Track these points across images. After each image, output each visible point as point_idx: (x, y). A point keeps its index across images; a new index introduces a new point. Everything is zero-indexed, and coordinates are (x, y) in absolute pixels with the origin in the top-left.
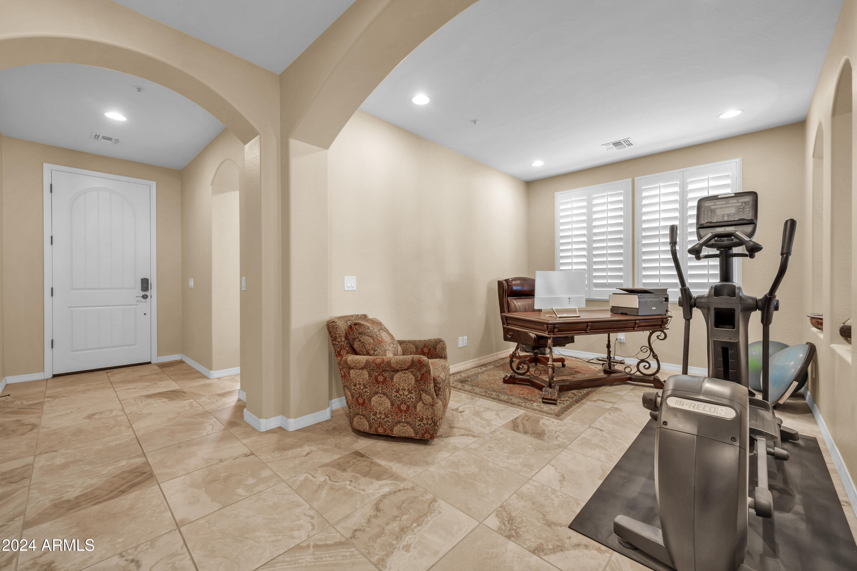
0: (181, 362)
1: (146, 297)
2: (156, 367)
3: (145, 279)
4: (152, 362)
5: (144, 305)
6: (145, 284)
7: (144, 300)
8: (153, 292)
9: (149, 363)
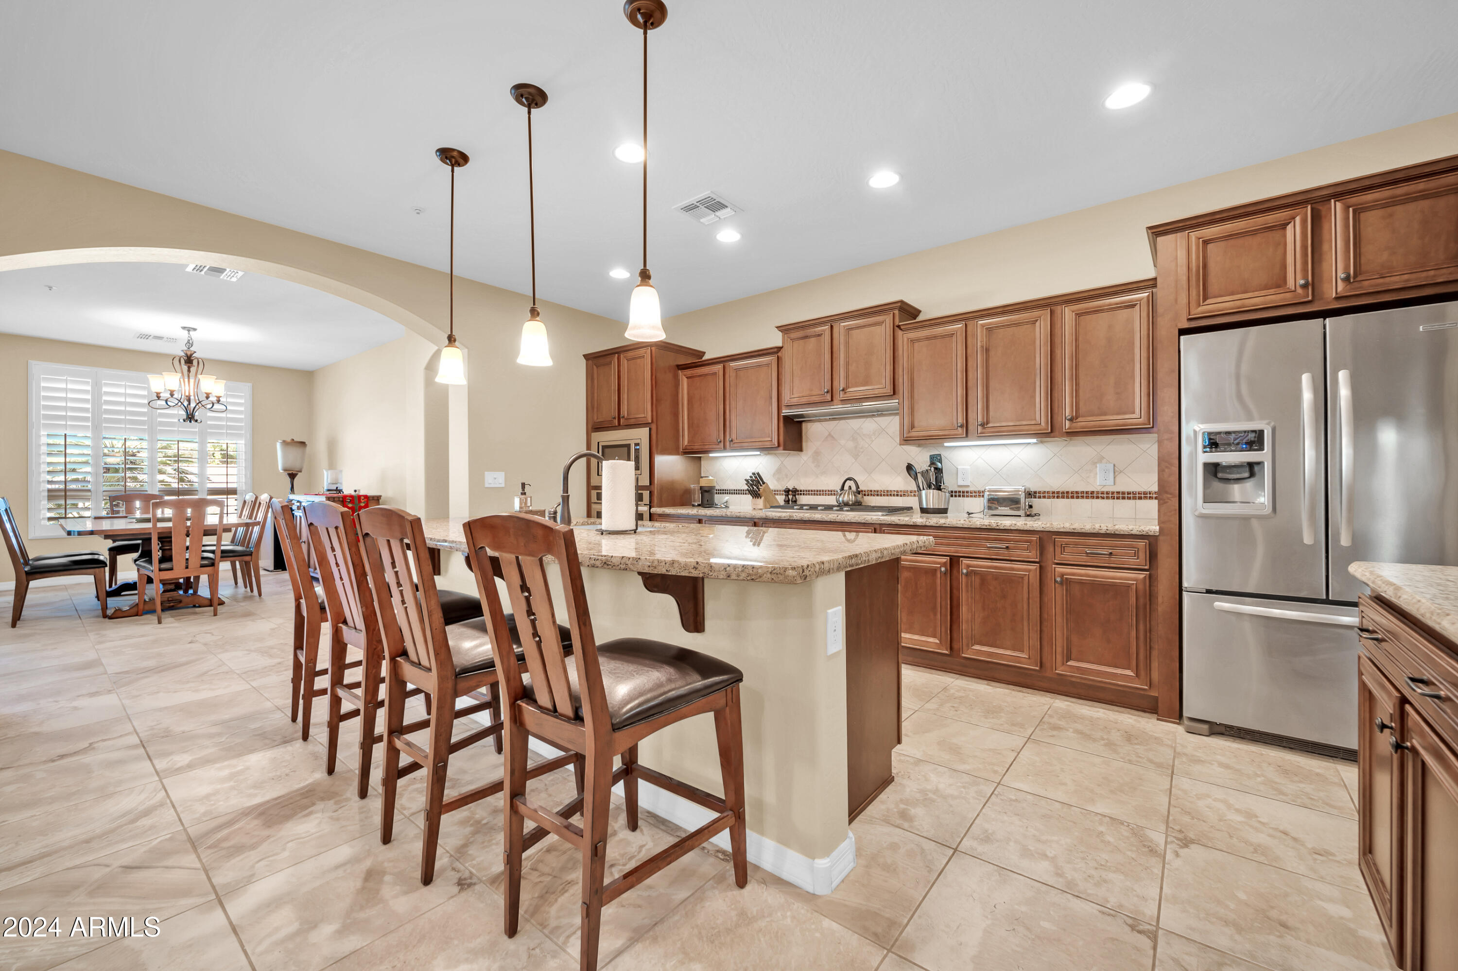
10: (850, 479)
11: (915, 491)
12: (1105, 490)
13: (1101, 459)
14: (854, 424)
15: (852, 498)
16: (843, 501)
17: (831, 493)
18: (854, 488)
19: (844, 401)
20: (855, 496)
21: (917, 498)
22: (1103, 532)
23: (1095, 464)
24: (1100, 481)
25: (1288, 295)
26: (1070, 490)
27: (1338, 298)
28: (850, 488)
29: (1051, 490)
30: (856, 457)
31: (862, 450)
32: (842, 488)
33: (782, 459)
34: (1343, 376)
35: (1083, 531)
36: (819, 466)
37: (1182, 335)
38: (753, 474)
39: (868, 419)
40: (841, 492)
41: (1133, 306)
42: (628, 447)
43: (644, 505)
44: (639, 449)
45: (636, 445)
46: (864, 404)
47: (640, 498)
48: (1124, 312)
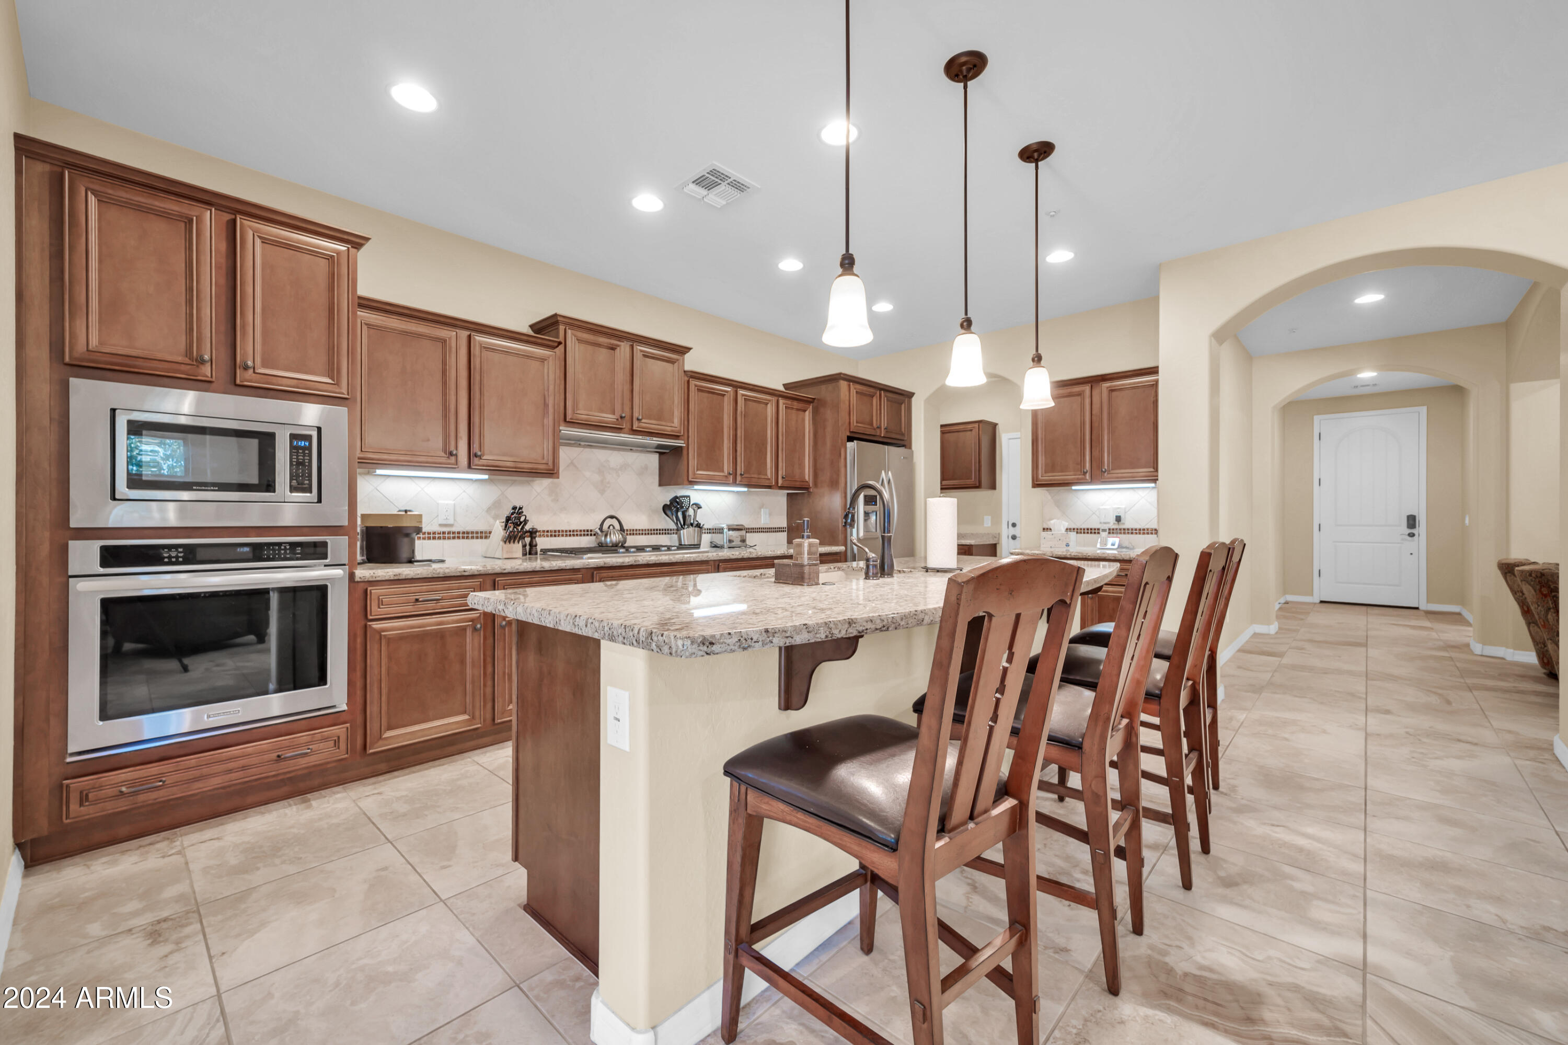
0: (1459, 614)
1: (1412, 535)
2: (1423, 613)
3: (1411, 515)
4: (1420, 608)
5: (1411, 544)
6: (1412, 521)
7: (1410, 538)
8: (1422, 529)
9: (1417, 608)
10: (612, 517)
12: (764, 526)
13: (763, 506)
14: (600, 455)
16: (611, 541)
17: (588, 533)
18: (617, 527)
19: (634, 431)
23: (760, 508)
24: (763, 520)
25: (874, 430)
27: (883, 437)
28: (611, 528)
30: (602, 492)
31: (609, 485)
32: (601, 529)
34: (890, 473)
36: (558, 500)
37: (850, 439)
38: (514, 508)
39: (615, 453)
40: (599, 532)
41: (805, 411)
42: (266, 440)
43: (325, 566)
44: (310, 448)
45: (293, 437)
46: (654, 439)
47: (317, 551)
48: (801, 413)
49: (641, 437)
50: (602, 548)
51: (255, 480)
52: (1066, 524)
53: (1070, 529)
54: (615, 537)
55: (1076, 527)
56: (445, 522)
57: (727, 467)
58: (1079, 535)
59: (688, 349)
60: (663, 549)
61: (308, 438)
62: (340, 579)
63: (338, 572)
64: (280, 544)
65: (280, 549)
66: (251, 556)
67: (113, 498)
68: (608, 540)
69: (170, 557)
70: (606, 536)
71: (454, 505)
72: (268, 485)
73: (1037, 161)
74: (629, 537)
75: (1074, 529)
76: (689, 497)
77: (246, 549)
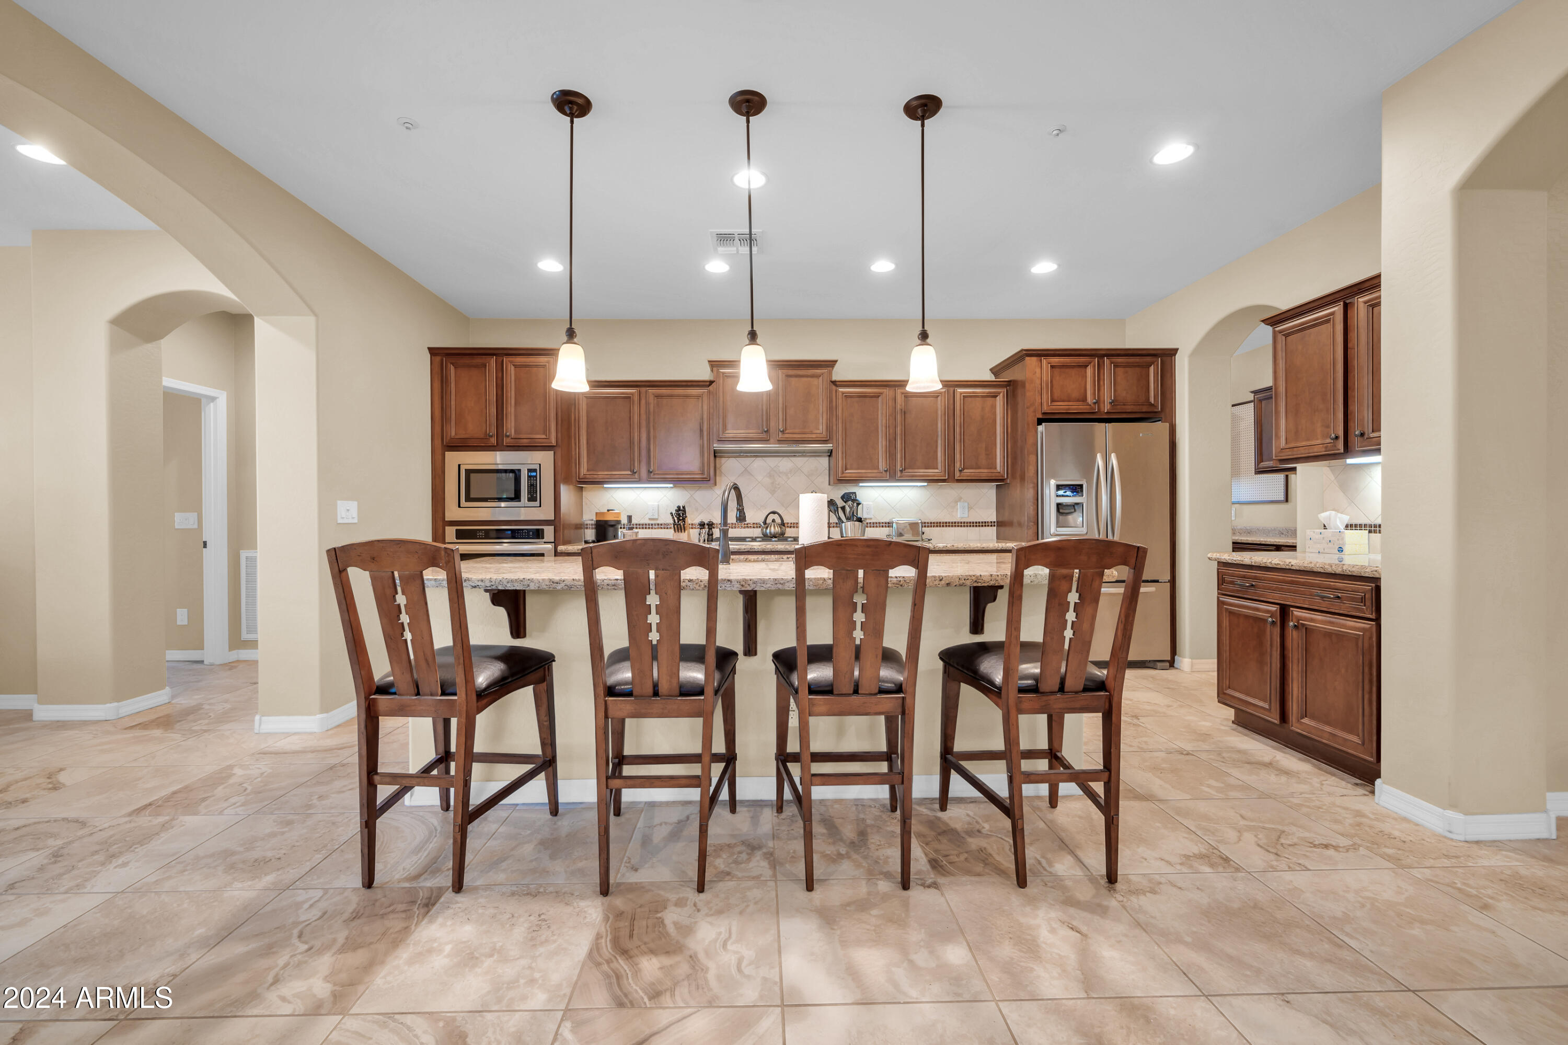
10: (774, 513)
11: (837, 523)
12: (963, 520)
13: (960, 499)
14: (772, 462)
15: (778, 530)
16: (770, 533)
17: (756, 525)
18: (778, 521)
19: (780, 441)
20: (780, 528)
21: (838, 529)
22: (999, 549)
23: (956, 502)
24: (960, 514)
25: (1088, 407)
26: (942, 521)
27: (1108, 413)
28: (773, 521)
29: (929, 521)
30: (773, 492)
32: (765, 523)
33: (692, 492)
34: (1113, 456)
35: (988, 549)
37: (1040, 422)
38: (679, 507)
39: (785, 459)
40: (762, 524)
41: (996, 397)
42: (516, 473)
43: (545, 542)
44: (536, 476)
45: (529, 470)
46: (800, 445)
47: (539, 534)
48: (990, 400)
49: (786, 445)
50: (766, 537)
51: (513, 496)
52: (1346, 519)
53: (1351, 525)
54: (773, 529)
55: (1368, 522)
56: (652, 517)
57: (882, 465)
58: (1372, 535)
59: (834, 362)
60: (790, 539)
61: (535, 470)
62: (550, 550)
63: (550, 546)
64: (523, 530)
65: (523, 533)
66: (510, 536)
67: (459, 506)
68: (768, 531)
69: (479, 535)
70: (767, 528)
71: (658, 505)
72: (517, 497)
73: (923, 119)
74: (788, 529)
75: (1365, 525)
76: (855, 493)
77: (509, 532)
